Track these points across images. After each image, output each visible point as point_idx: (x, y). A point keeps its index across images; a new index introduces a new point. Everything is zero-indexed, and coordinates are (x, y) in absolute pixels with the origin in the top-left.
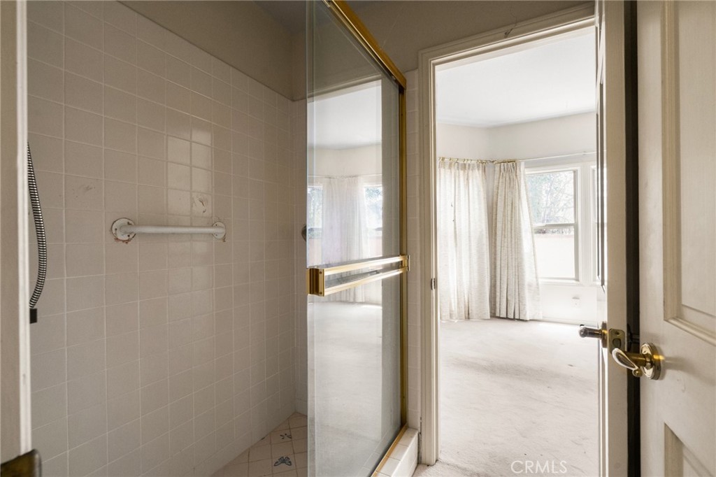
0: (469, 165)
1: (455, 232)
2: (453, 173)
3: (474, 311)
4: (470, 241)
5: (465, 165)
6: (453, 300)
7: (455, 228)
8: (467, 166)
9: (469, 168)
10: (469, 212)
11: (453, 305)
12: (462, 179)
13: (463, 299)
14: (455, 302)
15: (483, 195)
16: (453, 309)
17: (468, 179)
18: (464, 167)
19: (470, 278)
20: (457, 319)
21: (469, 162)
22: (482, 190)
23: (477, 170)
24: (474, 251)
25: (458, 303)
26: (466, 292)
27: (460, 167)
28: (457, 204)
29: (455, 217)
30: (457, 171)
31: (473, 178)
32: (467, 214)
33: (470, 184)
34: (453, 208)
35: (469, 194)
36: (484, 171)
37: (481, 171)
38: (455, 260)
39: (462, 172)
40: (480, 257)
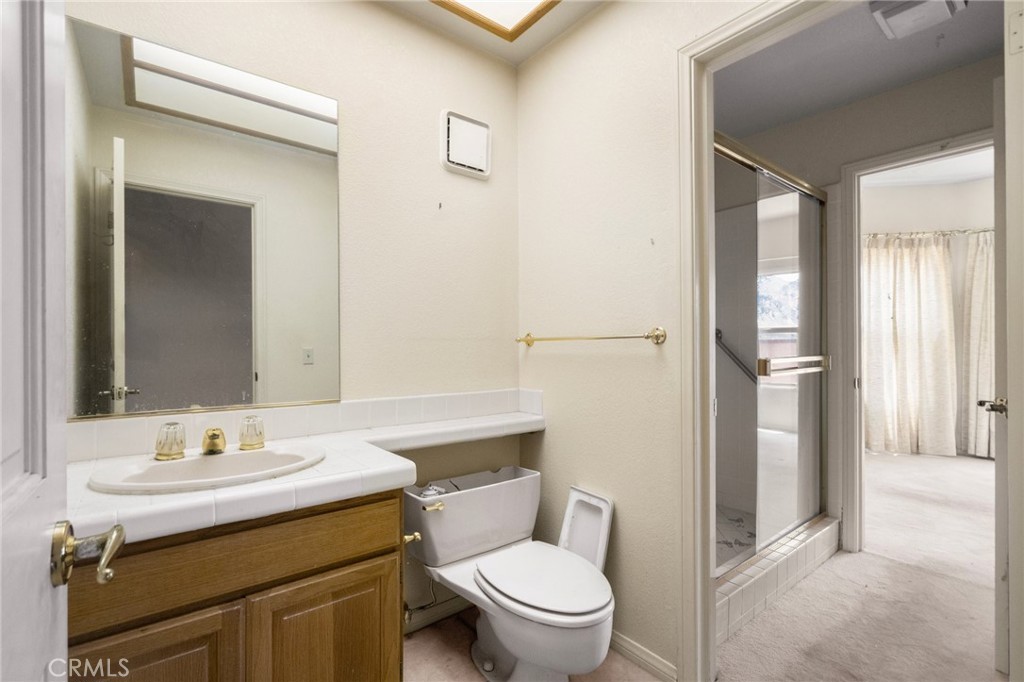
0: (920, 240)
1: (895, 334)
2: (892, 255)
3: (926, 442)
4: (920, 345)
5: (912, 240)
6: (890, 427)
7: (895, 328)
8: (916, 242)
9: (920, 244)
10: (920, 306)
11: (890, 432)
12: (907, 259)
13: (907, 425)
14: (893, 429)
15: (944, 281)
16: (891, 437)
17: (917, 260)
18: (911, 243)
19: (921, 397)
20: (896, 452)
21: (920, 236)
22: (942, 273)
23: (934, 247)
24: (928, 359)
25: (899, 431)
26: (913, 416)
27: (904, 244)
28: (897, 295)
29: (894, 313)
30: (899, 250)
31: (926, 258)
32: (917, 308)
33: (922, 266)
34: (891, 301)
35: (919, 281)
36: (948, 245)
37: (941, 248)
38: (894, 371)
39: (906, 251)
40: (939, 368)
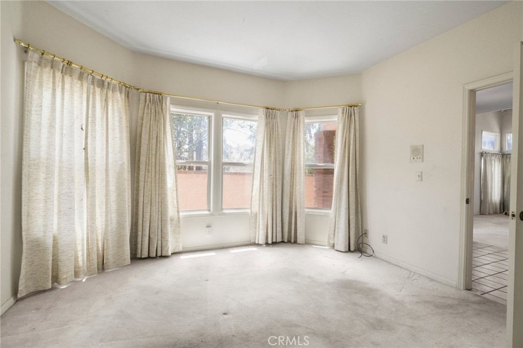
0: (109, 84)
1: (86, 164)
2: (85, 89)
3: (110, 258)
4: (107, 175)
5: (103, 82)
6: (80, 254)
7: (86, 158)
8: (106, 84)
9: (108, 88)
10: (107, 141)
11: (80, 259)
12: (98, 98)
13: (95, 249)
14: (83, 250)
15: (125, 123)
16: (81, 263)
17: (106, 100)
18: (101, 84)
19: (107, 221)
20: (85, 275)
21: (109, 80)
22: (124, 117)
23: (118, 93)
24: (112, 188)
25: (88, 255)
26: (100, 238)
27: (96, 83)
28: (90, 128)
29: (86, 144)
30: (92, 87)
31: (113, 101)
32: (105, 143)
33: (110, 107)
34: (84, 132)
35: (107, 119)
36: (128, 95)
37: (123, 96)
38: (85, 200)
39: (98, 90)
40: (120, 195)
